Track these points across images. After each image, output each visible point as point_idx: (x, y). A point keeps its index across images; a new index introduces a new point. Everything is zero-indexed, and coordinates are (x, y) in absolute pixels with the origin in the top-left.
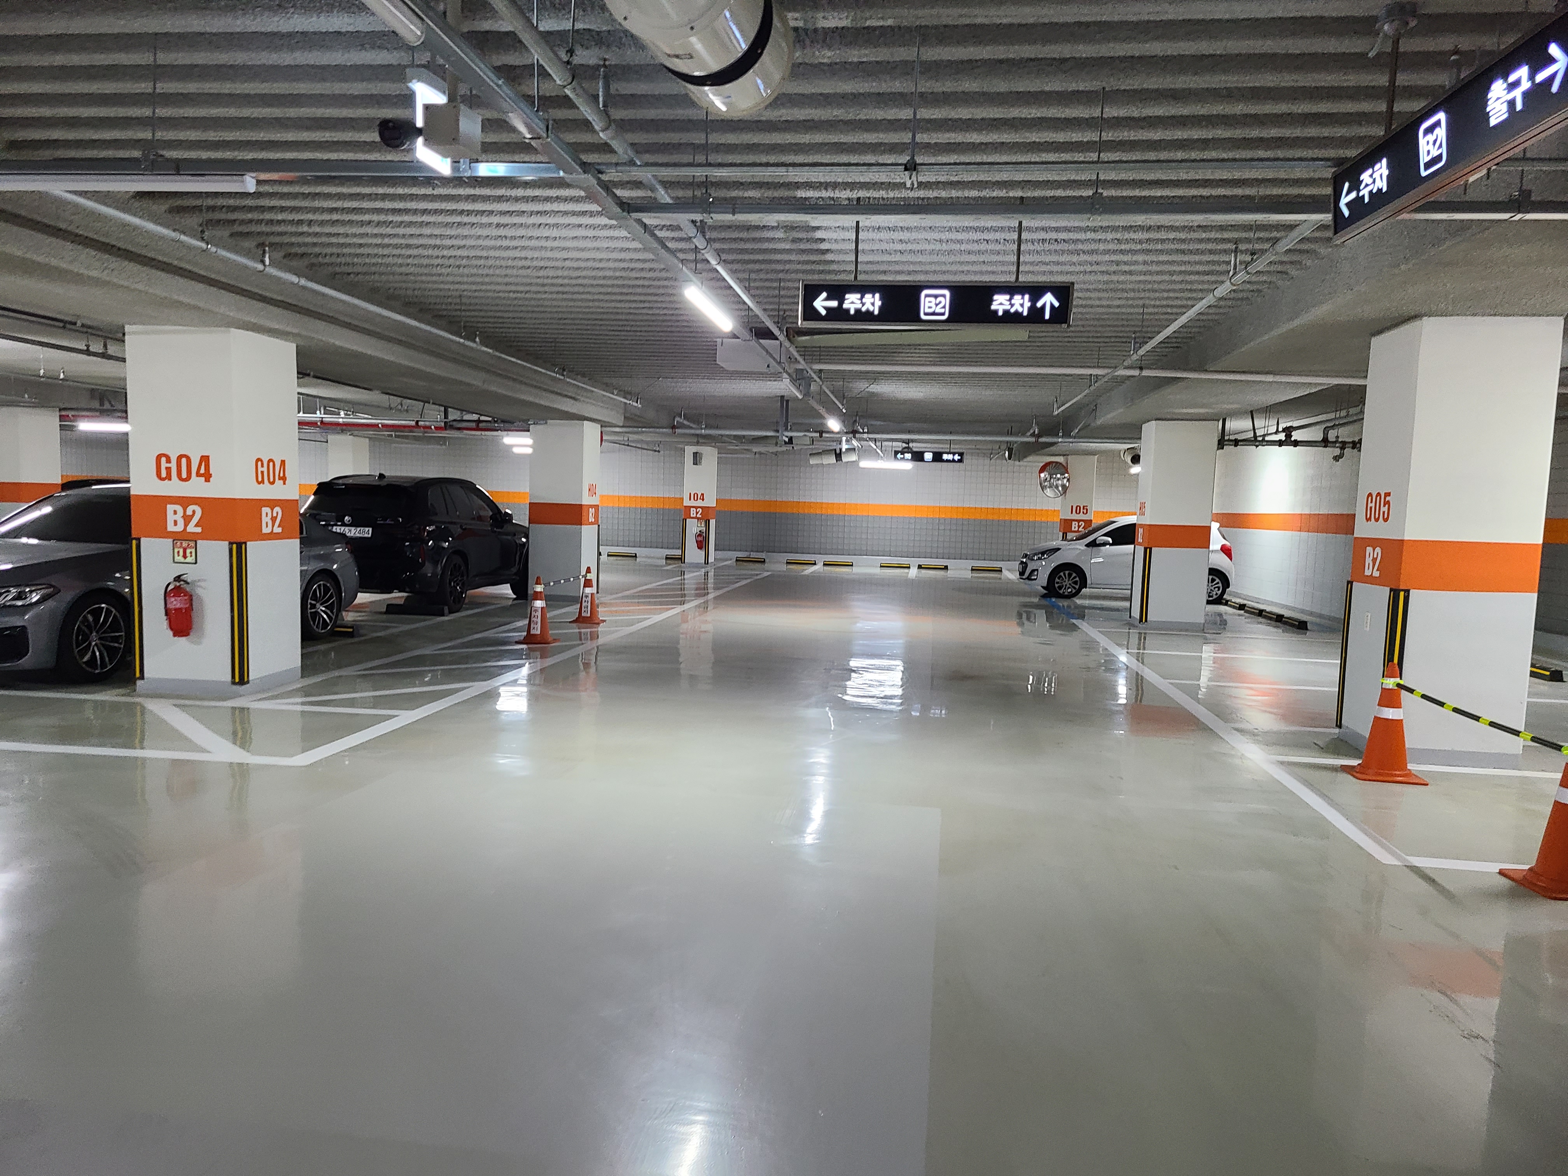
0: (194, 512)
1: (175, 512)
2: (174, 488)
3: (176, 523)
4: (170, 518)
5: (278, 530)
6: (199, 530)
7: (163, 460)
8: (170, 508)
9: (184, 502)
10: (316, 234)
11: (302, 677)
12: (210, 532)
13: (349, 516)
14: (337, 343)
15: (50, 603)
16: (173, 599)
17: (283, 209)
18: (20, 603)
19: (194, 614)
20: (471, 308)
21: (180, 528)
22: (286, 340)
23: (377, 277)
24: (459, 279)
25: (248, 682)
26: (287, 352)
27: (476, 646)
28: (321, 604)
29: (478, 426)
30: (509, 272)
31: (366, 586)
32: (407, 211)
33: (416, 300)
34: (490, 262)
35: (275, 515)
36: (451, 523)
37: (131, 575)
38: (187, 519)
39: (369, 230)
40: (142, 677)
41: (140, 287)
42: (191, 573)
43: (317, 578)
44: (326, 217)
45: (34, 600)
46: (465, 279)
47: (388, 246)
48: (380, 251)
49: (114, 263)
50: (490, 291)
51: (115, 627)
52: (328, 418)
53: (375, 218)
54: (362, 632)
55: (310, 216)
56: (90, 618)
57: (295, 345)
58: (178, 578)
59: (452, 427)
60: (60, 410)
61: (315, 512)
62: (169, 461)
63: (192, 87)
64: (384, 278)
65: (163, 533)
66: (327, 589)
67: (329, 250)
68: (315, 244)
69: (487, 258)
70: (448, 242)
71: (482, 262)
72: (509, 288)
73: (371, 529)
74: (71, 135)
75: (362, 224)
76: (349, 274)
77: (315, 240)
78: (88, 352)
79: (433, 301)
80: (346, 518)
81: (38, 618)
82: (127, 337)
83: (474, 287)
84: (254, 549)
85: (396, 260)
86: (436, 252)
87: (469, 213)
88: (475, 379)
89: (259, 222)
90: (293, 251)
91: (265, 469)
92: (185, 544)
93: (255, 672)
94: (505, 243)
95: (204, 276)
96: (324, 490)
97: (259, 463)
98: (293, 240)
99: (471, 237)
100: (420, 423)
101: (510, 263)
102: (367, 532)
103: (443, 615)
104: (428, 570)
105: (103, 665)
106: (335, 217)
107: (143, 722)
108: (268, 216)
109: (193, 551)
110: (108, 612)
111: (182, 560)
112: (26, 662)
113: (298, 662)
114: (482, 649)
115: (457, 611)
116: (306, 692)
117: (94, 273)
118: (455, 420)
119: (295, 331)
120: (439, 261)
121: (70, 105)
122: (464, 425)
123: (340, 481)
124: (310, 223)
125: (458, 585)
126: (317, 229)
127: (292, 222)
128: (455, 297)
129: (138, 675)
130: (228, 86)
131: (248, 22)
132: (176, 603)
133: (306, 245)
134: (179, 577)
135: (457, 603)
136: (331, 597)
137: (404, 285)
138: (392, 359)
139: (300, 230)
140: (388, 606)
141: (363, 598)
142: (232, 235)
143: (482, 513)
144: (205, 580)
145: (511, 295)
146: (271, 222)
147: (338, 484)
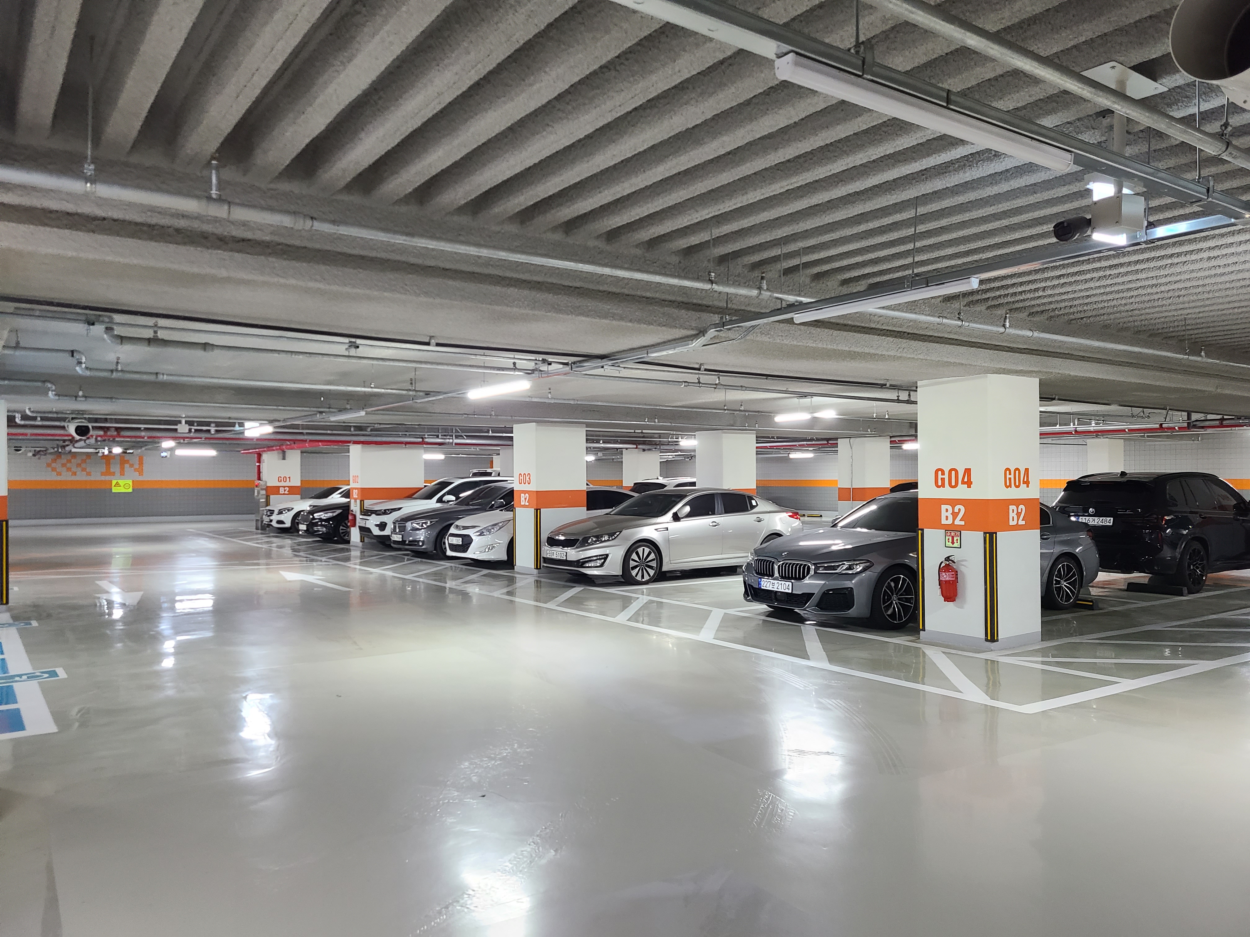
0: (959, 510)
1: (947, 510)
2: (947, 493)
3: (947, 518)
4: (944, 514)
5: (1022, 522)
6: (963, 523)
7: (940, 473)
8: (944, 507)
9: (953, 502)
10: (1050, 296)
11: (1042, 640)
12: (970, 525)
13: (1093, 508)
14: (1072, 374)
15: (868, 573)
16: (944, 574)
17: (1021, 284)
18: (850, 572)
19: (959, 585)
20: (1199, 326)
21: (950, 522)
22: (1031, 377)
23: (1105, 317)
24: (1181, 306)
25: (997, 640)
26: (1032, 385)
27: (1208, 626)
28: (1065, 581)
29: (1222, 424)
30: (1228, 292)
31: (1107, 565)
32: (1122, 265)
33: (1144, 328)
34: (1208, 288)
35: (1020, 511)
36: (1191, 512)
37: (918, 555)
38: (955, 515)
39: (1092, 284)
40: (924, 630)
41: (921, 357)
42: (957, 555)
43: (1063, 559)
44: (1056, 282)
45: (858, 570)
46: (1187, 305)
47: (1111, 293)
48: (1105, 298)
49: (904, 343)
50: (1214, 310)
51: (908, 591)
52: (1081, 428)
53: (1095, 275)
54: (1100, 605)
55: (1043, 284)
56: (893, 584)
57: (1038, 380)
58: (947, 559)
59: (1195, 426)
60: (891, 437)
61: (1064, 505)
62: (943, 474)
63: (944, 222)
64: (1112, 317)
65: (937, 524)
66: (1070, 569)
67: (1063, 305)
68: (1051, 303)
69: (1204, 285)
70: (1164, 280)
71: (1200, 289)
72: (1231, 305)
73: (1112, 519)
74: (876, 269)
75: (1086, 281)
76: (1082, 318)
77: (1050, 300)
78: (898, 401)
79: (1160, 326)
80: (1091, 509)
81: (860, 583)
82: (918, 389)
83: (1197, 310)
84: (1002, 538)
85: (1120, 302)
86: (1154, 290)
87: (1179, 255)
88: (1208, 386)
89: (1006, 295)
90: (1035, 310)
91: (1012, 476)
92: (953, 534)
93: (1003, 632)
94: (1219, 271)
95: (966, 341)
96: (1072, 486)
97: (1008, 472)
98: (1033, 303)
99: (1185, 272)
100: (1164, 426)
101: (1228, 285)
102: (1108, 521)
103: (1182, 595)
104: (1167, 553)
105: (900, 618)
106: (1062, 281)
107: (924, 661)
108: (1011, 291)
109: (959, 538)
110: (904, 580)
111: (951, 545)
112: (852, 612)
113: (1039, 629)
114: (1213, 630)
115: (1198, 592)
116: (1044, 652)
117: (892, 353)
118: (1197, 421)
119: (1036, 369)
120: (1159, 296)
121: (873, 251)
122: (1207, 423)
123: (1087, 479)
124: (1044, 289)
125: (1197, 568)
126: (1049, 292)
127: (1030, 291)
128: (1181, 320)
129: (921, 628)
130: (968, 215)
131: (974, 173)
132: (946, 577)
133: (1044, 304)
134: (948, 557)
135: (1197, 585)
136: (1073, 575)
137: (1131, 319)
138: (1122, 379)
139: (1037, 295)
140: (1129, 584)
141: (1102, 576)
142: (988, 308)
143: (1225, 503)
144: (966, 561)
145: (1236, 310)
146: (1015, 294)
147: (1086, 482)
